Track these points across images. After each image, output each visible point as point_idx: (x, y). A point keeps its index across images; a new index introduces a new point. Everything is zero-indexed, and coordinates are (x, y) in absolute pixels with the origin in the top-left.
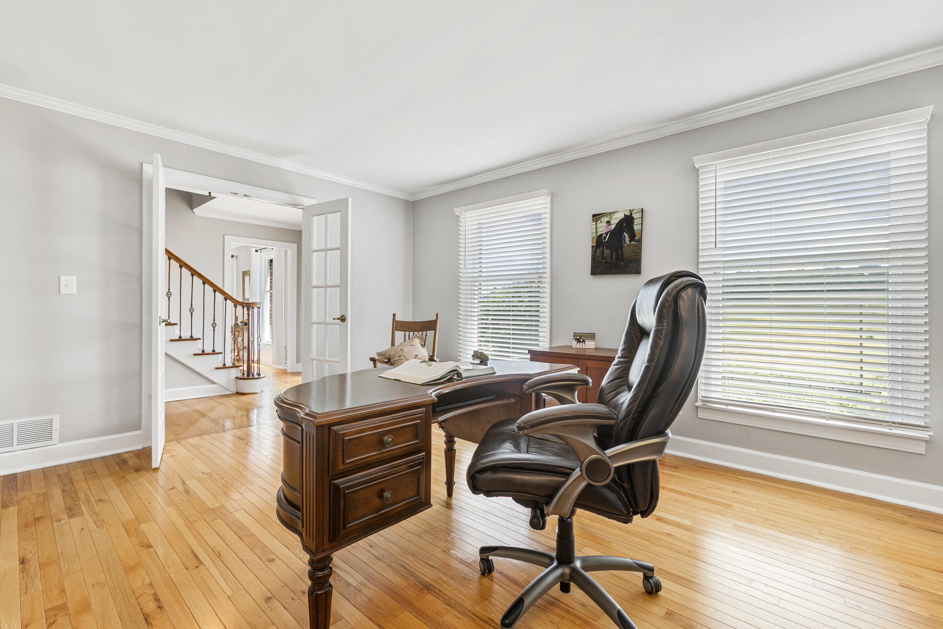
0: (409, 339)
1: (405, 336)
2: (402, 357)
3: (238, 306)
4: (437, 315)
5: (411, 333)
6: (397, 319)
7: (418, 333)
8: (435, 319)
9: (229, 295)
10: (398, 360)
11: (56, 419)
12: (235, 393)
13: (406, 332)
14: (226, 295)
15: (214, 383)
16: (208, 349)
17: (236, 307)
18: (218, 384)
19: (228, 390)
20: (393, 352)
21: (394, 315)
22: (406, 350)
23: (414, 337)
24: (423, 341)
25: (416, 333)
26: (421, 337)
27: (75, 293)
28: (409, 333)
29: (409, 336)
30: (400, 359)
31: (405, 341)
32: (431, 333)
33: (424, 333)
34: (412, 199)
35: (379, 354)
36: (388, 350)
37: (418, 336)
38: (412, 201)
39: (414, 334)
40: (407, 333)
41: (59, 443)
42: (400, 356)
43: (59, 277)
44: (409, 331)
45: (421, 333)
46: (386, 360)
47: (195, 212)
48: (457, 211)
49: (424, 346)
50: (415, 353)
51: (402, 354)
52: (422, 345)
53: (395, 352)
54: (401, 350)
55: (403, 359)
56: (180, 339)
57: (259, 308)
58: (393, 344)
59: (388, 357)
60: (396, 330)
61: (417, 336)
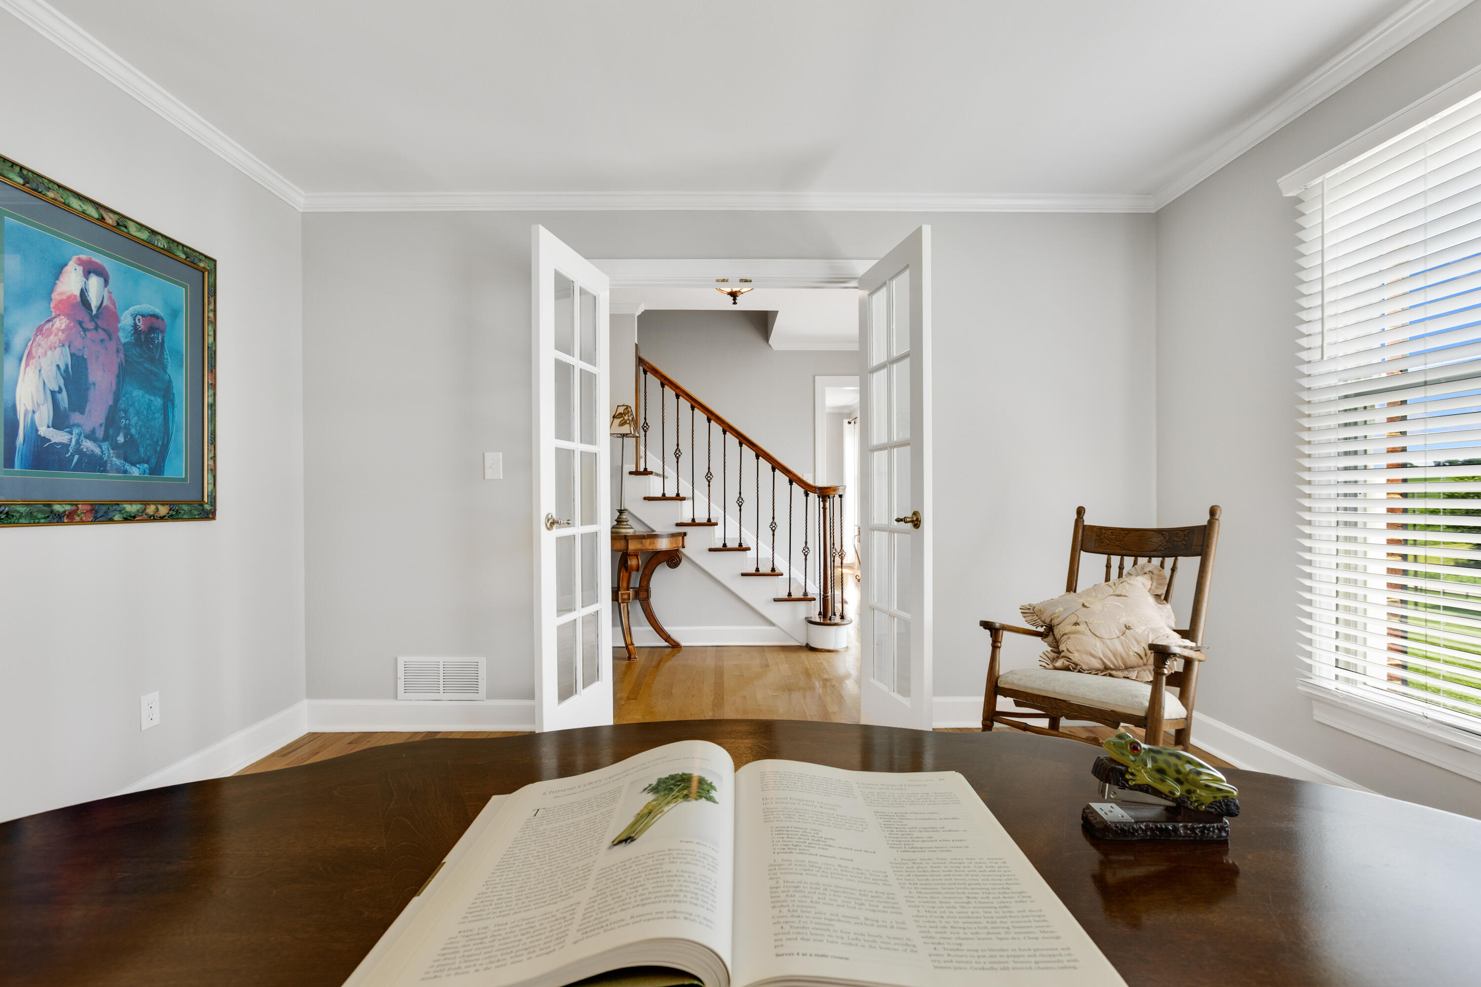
0: (1120, 575)
1: (1108, 566)
2: (1082, 628)
3: (811, 495)
4: (1213, 512)
5: (1129, 561)
6: (1088, 520)
7: (1149, 561)
8: (1205, 523)
9: (795, 475)
10: (1071, 633)
11: (483, 661)
12: (804, 645)
13: (1112, 556)
14: (791, 476)
15: (772, 624)
16: (765, 568)
17: (807, 495)
18: (779, 627)
19: (795, 639)
20: (1061, 609)
21: (1080, 511)
22: (1096, 606)
23: (1133, 571)
24: (1161, 584)
25: (1142, 561)
26: (1156, 572)
27: (502, 478)
28: (1122, 561)
29: (1121, 568)
30: (1075, 633)
31: (1107, 579)
32: (1189, 565)
33: (1169, 561)
34: (1151, 206)
35: (1028, 611)
36: (1053, 603)
37: (1146, 570)
38: (1154, 211)
39: (1135, 563)
40: (1115, 560)
41: (487, 698)
42: (1076, 624)
43: (484, 454)
44: (1122, 555)
45: (1156, 561)
46: (1041, 630)
47: (772, 346)
48: (1289, 187)
49: (1166, 598)
50: (1124, 620)
51: (1082, 619)
52: (1157, 596)
53: (1065, 610)
54: (1084, 605)
55: (1083, 633)
56: (725, 548)
57: (841, 496)
58: (1071, 586)
59: (1048, 621)
60: (1082, 549)
61: (1143, 568)
